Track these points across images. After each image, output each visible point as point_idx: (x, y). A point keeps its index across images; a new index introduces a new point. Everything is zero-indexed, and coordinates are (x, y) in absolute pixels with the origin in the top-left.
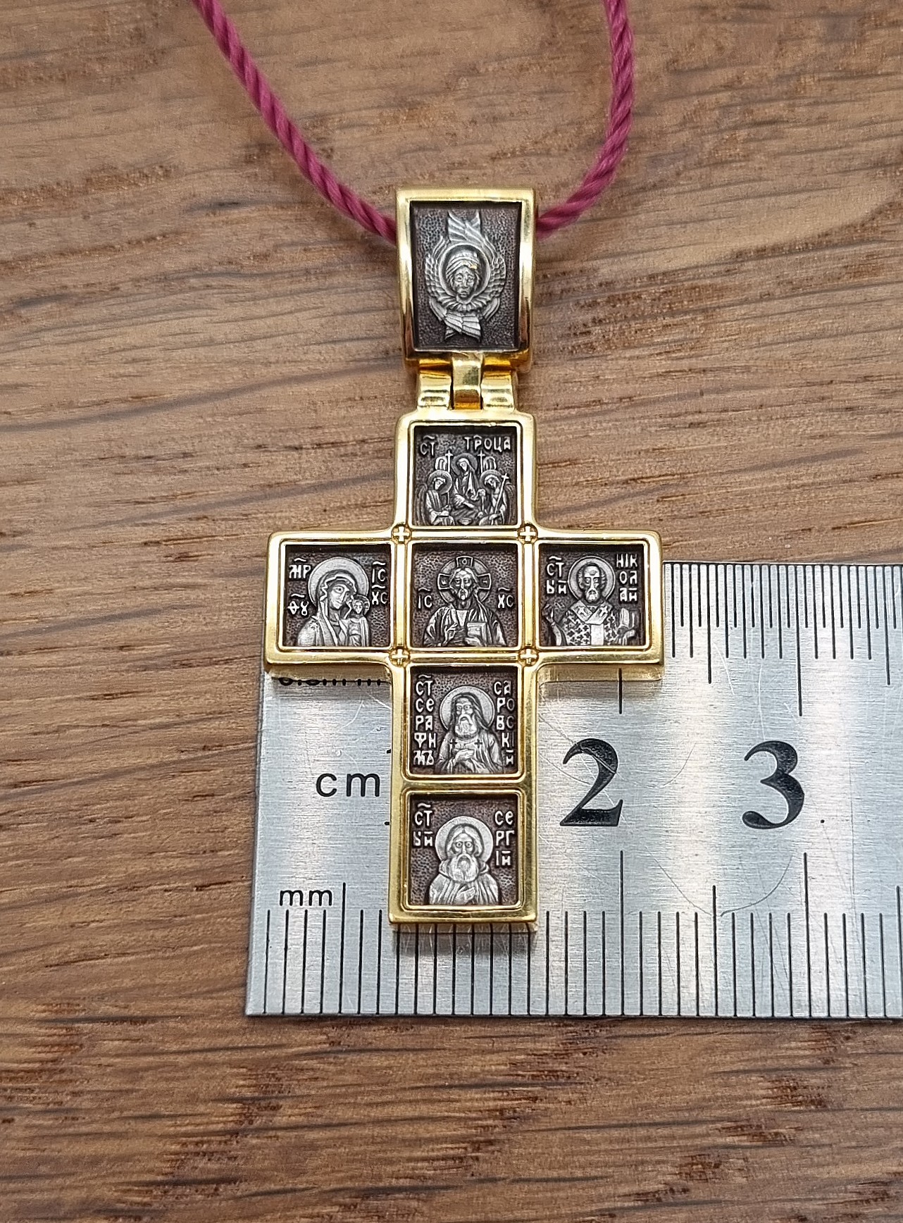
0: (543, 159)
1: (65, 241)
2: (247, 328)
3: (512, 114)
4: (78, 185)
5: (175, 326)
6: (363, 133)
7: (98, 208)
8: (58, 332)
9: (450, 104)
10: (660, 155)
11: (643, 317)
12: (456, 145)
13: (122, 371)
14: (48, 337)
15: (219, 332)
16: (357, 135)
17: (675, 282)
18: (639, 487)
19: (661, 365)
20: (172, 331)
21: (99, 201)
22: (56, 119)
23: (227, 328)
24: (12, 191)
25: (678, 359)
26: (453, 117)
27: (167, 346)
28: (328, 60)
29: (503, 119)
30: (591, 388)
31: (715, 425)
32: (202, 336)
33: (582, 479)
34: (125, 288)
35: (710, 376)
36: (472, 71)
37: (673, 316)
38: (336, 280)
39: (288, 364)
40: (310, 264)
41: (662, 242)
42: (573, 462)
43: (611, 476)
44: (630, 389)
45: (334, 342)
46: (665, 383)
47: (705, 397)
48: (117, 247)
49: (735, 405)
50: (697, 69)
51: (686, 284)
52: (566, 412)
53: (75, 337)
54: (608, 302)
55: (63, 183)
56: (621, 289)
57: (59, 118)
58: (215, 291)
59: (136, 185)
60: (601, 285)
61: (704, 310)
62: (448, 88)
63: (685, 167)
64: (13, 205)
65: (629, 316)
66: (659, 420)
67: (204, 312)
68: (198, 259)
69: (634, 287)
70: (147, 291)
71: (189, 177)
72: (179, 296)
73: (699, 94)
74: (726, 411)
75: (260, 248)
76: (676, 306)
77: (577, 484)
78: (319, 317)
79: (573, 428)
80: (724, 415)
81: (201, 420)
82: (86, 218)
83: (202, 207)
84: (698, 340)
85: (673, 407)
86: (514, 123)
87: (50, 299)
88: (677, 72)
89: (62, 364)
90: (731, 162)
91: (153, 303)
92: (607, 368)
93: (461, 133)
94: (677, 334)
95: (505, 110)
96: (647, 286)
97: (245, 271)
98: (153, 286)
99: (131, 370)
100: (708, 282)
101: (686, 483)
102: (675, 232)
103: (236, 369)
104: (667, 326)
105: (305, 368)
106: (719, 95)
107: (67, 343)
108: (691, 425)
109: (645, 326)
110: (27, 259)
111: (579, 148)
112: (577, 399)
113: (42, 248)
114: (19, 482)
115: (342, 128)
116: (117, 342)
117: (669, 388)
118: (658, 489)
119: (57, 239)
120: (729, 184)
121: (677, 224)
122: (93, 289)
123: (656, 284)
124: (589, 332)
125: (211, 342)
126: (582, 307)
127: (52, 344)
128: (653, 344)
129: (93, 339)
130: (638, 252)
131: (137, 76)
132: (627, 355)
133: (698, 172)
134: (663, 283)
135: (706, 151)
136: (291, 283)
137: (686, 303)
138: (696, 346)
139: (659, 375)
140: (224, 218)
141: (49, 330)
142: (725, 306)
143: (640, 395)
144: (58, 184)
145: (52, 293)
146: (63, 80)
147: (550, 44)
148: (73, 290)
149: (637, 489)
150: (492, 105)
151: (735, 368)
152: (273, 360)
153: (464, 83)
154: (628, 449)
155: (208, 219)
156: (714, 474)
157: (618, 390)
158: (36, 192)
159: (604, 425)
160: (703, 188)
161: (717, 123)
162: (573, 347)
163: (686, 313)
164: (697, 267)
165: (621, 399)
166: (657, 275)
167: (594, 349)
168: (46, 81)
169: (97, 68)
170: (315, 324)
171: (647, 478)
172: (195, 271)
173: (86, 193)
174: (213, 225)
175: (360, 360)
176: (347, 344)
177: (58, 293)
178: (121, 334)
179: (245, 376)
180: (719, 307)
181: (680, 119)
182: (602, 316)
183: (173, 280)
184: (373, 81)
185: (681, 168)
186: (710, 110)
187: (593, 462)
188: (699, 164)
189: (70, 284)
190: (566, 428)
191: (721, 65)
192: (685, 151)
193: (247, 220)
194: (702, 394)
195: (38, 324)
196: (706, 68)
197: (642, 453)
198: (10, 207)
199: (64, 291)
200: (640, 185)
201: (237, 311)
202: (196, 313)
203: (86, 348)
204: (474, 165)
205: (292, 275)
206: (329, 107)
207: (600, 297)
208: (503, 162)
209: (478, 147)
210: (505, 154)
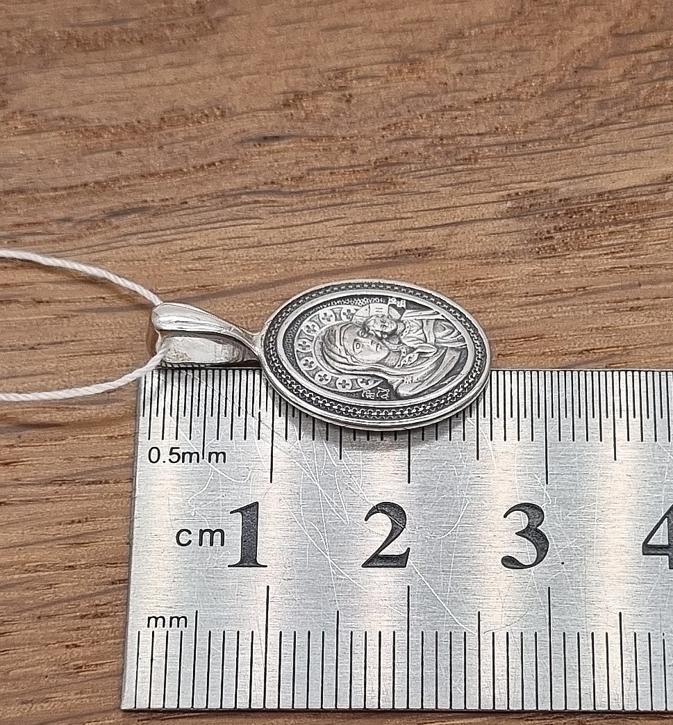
0: (515, 103)
1: (144, 166)
2: (288, 234)
3: (490, 68)
4: (155, 123)
5: (232, 231)
6: (375, 83)
7: (169, 140)
8: (140, 236)
9: (442, 61)
10: (606, 100)
11: (593, 225)
12: (447, 92)
13: (190, 266)
14: (133, 240)
15: (266, 237)
16: (371, 84)
17: (618, 198)
18: (591, 356)
19: (609, 263)
20: (229, 235)
21: (171, 135)
22: (136, 72)
23: (271, 233)
24: (104, 128)
25: (621, 258)
26: (444, 71)
27: (226, 247)
28: (346, 26)
29: (483, 71)
30: (553, 280)
31: (650, 309)
32: (252, 239)
33: (547, 350)
34: (191, 203)
35: (646, 271)
36: (460, 35)
37: (617, 225)
38: (355, 197)
39: (319, 261)
40: (335, 184)
41: (607, 168)
42: (541, 337)
43: (569, 348)
44: (583, 281)
45: (354, 244)
46: (611, 276)
47: (642, 287)
48: (185, 170)
49: (666, 293)
50: (633, 33)
51: (627, 200)
52: (535, 298)
53: (154, 240)
54: (566, 214)
55: (142, 121)
56: (577, 204)
57: (138, 71)
58: (262, 205)
59: (199, 123)
60: (560, 200)
61: (641, 221)
62: (441, 49)
63: (625, 109)
64: (104, 138)
65: (583, 225)
66: (607, 305)
67: (252, 221)
68: (249, 180)
69: (586, 203)
70: (209, 204)
71: (240, 117)
72: (235, 208)
73: (636, 52)
74: (659, 298)
75: (296, 173)
76: (619, 217)
77: (544, 353)
78: (343, 225)
79: (540, 311)
80: (657, 301)
81: (252, 304)
82: (161, 147)
83: (251, 140)
84: (637, 243)
85: (617, 296)
86: (492, 75)
87: (134, 211)
88: (617, 35)
89: (144, 260)
90: (662, 105)
91: (213, 214)
92: (566, 265)
93: (451, 82)
94: (619, 239)
95: (485, 65)
96: (596, 201)
97: (286, 190)
98: (214, 201)
99: (197, 265)
100: (644, 198)
101: (628, 353)
102: (618, 159)
103: (279, 265)
104: (611, 233)
105: (332, 264)
106: (653, 53)
107: (148, 245)
108: (632, 309)
109: (596, 232)
110: (116, 180)
111: (542, 95)
112: (543, 289)
113: (126, 172)
114: (113, 352)
115: (359, 78)
116: (187, 244)
117: (614, 280)
118: (606, 358)
119: (138, 164)
120: (660, 122)
121: (619, 153)
122: (167, 203)
123: (604, 200)
124: (552, 237)
125: (259, 245)
126: (546, 218)
127: (136, 245)
128: (601, 247)
129: (168, 241)
130: (590, 175)
131: (198, 39)
132: (582, 255)
133: (636, 113)
134: (608, 200)
135: (642, 97)
136: (320, 199)
137: (627, 215)
138: (635, 248)
139: (606, 271)
140: (267, 148)
141: (134, 234)
142: (657, 217)
143: (592, 286)
144: (139, 122)
145: (135, 206)
146: (141, 42)
147: (519, 13)
148: (151, 204)
149: (590, 359)
150: (475, 61)
151: (665, 265)
152: (307, 258)
153: (453, 44)
154: (583, 327)
155: (255, 149)
156: (649, 347)
157: (575, 282)
158: (122, 128)
159: (564, 308)
160: (640, 126)
161: (650, 74)
162: (539, 248)
163: (627, 223)
164: (635, 187)
165: (577, 289)
166: (605, 193)
167: (554, 249)
168: (129, 43)
169: (168, 32)
170: (340, 231)
171: (597, 349)
172: (246, 190)
173: (160, 128)
174: (259, 154)
175: (374, 259)
176: (365, 246)
177: (140, 206)
178: (190, 237)
179: (286, 270)
180: (652, 218)
181: (621, 71)
182: (561, 225)
183: (229, 196)
184: (382, 42)
185: (622, 110)
186: (646, 65)
187: (556, 337)
188: (637, 108)
189: (148, 199)
190: (535, 311)
191: (654, 30)
192: (626, 97)
193: (285, 150)
194: (640, 285)
195: (124, 230)
196: (642, 32)
197: (594, 331)
198: (101, 140)
199: (144, 205)
200: (591, 123)
201: (279, 221)
202: (247, 221)
203: (164, 249)
204: (460, 109)
205: (321, 193)
206: (348, 63)
207: (560, 210)
208: (484, 105)
209: (464, 94)
210: (485, 99)
